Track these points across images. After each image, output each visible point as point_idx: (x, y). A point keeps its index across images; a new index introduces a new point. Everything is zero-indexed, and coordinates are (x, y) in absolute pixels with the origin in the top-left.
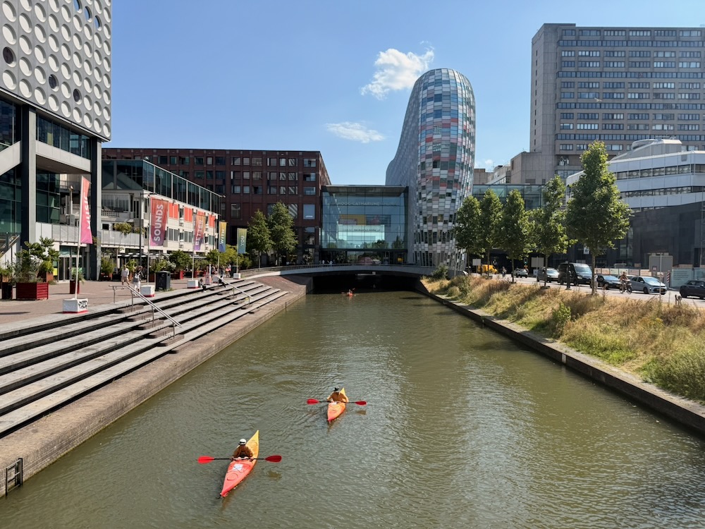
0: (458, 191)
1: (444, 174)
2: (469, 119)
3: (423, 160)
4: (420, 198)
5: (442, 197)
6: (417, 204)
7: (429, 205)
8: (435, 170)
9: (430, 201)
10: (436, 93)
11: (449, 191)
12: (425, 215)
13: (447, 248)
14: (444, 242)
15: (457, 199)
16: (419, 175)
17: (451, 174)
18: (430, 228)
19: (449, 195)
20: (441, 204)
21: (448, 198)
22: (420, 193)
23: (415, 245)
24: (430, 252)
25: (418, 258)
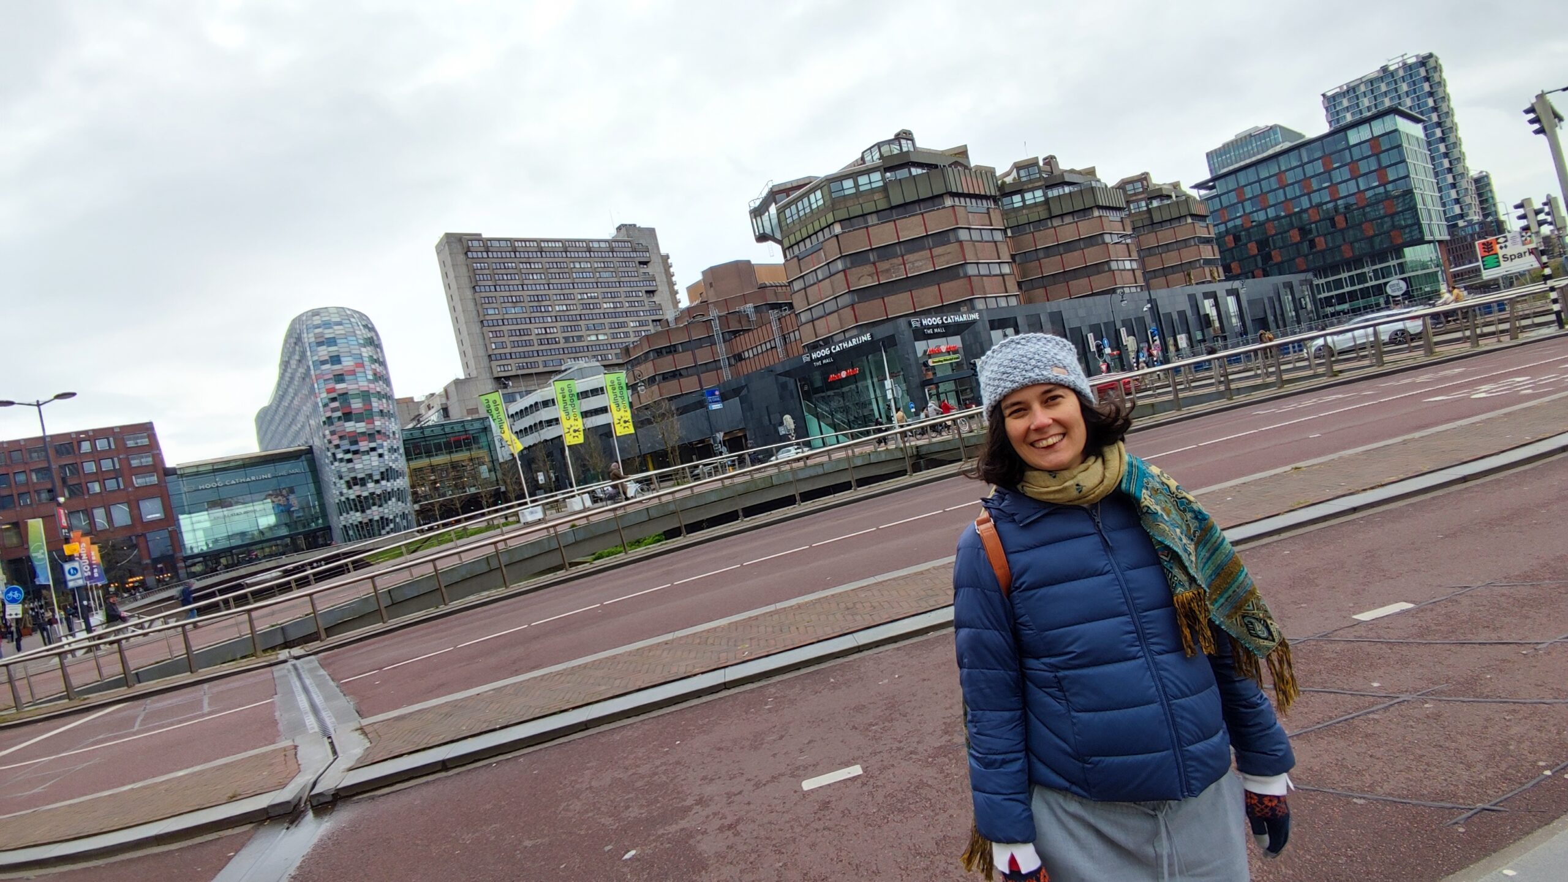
0: (385, 444)
1: (361, 427)
2: (376, 361)
3: (329, 414)
4: (335, 459)
5: (367, 452)
6: (333, 467)
7: (350, 465)
8: (348, 424)
9: (350, 461)
10: (327, 336)
11: (373, 445)
12: (348, 479)
13: (386, 511)
14: (380, 506)
15: (386, 453)
16: (327, 432)
17: (371, 426)
18: (358, 493)
19: (373, 449)
20: (365, 463)
21: (372, 453)
22: (334, 455)
23: (342, 518)
24: (366, 520)
25: (351, 533)
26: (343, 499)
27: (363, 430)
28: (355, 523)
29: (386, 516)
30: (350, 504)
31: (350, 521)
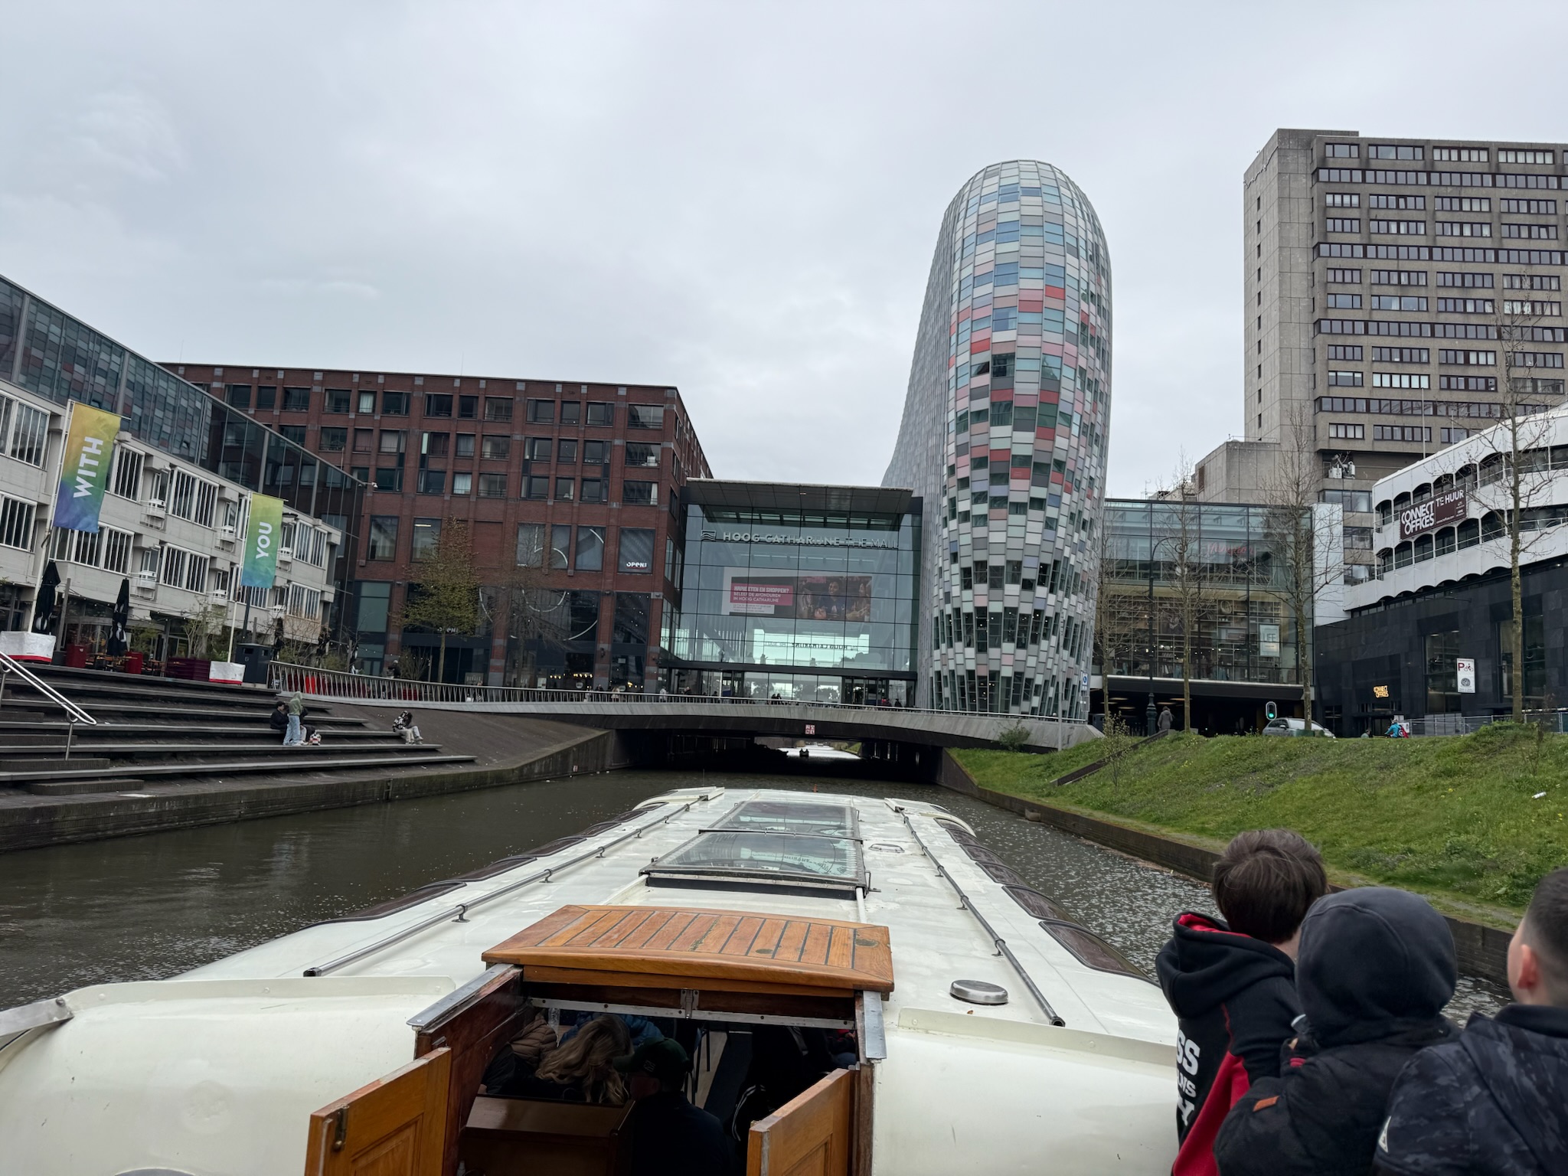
0: (1066, 498)
1: (1023, 442)
2: (1093, 297)
3: (965, 403)
5: (1019, 508)
7: (980, 532)
8: (997, 431)
9: (983, 519)
10: (1002, 219)
11: (1039, 492)
14: (1021, 645)
16: (951, 448)
17: (1045, 445)
18: (981, 602)
19: (1038, 503)
20: (1013, 531)
21: (1033, 514)
24: (983, 672)
25: (946, 692)
26: (948, 610)
27: (1027, 451)
28: (961, 672)
29: (1028, 675)
30: (958, 622)
31: (952, 667)
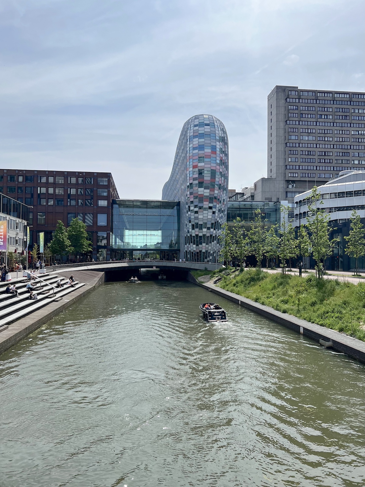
0: (218, 206)
2: (223, 152)
4: (189, 210)
5: (205, 209)
6: (187, 215)
7: (196, 215)
8: (200, 189)
9: (196, 212)
10: (200, 132)
11: (211, 205)
13: (210, 248)
14: (207, 244)
17: (212, 193)
18: (197, 233)
20: (205, 215)
21: (209, 210)
22: (189, 207)
23: (186, 246)
24: (198, 251)
25: (189, 256)
26: (189, 235)
27: (208, 194)
29: (209, 251)
30: (191, 239)
31: (190, 250)
